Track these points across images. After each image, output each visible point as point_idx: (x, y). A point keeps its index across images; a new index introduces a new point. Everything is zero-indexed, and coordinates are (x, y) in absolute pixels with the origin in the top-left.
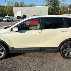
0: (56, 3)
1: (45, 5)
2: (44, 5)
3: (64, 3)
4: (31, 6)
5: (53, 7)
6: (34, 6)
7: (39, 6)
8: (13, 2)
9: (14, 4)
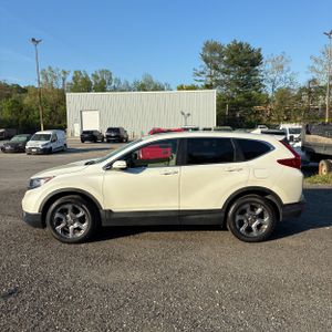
0: (248, 79)
1: (203, 84)
2: (200, 84)
3: (283, 76)
4: (142, 88)
5: (239, 92)
6: (156, 89)
7: (179, 89)
8: (65, 73)
9: (69, 79)
